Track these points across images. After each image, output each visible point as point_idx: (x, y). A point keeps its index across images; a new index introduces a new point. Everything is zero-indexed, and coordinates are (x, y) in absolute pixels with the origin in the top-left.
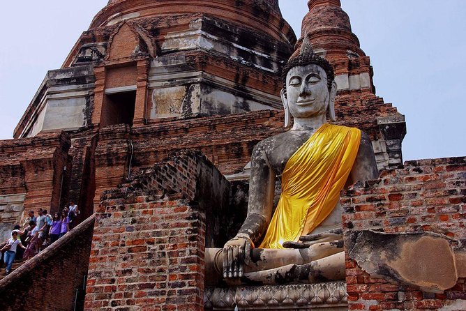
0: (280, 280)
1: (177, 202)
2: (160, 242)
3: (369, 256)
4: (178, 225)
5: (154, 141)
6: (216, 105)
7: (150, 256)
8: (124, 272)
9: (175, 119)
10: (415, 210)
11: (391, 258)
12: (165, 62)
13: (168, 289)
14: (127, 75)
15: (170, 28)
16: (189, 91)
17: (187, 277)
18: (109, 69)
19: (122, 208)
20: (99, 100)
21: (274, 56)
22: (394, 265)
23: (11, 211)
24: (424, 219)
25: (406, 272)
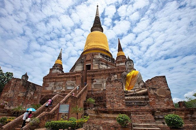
0: (131, 95)
1: (119, 82)
2: (117, 89)
3: (152, 91)
4: (120, 86)
5: (96, 73)
6: (103, 67)
7: (116, 91)
8: (112, 94)
9: (97, 69)
10: (158, 84)
11: (156, 92)
12: (95, 60)
13: (120, 96)
14: (89, 62)
15: (95, 54)
16: (99, 65)
17: (123, 94)
18: (86, 61)
19: (110, 83)
20: (85, 66)
21: (111, 59)
22: (156, 93)
23: (74, 84)
24: (160, 85)
25: (158, 94)
